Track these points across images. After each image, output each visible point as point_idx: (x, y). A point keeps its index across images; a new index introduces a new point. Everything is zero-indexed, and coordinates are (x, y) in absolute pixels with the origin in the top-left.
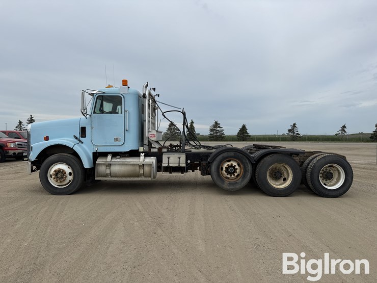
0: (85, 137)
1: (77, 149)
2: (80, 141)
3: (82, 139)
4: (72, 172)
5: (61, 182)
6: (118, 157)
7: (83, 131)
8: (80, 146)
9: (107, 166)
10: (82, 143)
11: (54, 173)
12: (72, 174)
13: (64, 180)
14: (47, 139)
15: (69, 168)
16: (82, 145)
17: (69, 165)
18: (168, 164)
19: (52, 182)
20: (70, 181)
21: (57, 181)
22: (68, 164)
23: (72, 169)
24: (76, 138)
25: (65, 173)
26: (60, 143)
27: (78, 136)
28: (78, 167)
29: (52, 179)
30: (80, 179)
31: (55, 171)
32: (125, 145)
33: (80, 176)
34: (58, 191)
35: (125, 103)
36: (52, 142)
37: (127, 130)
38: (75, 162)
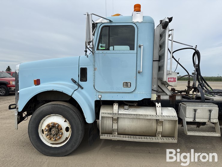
0: (86, 81)
1: (77, 97)
2: (79, 86)
3: (81, 83)
4: (69, 127)
5: (56, 140)
6: (126, 107)
7: (83, 73)
8: (79, 92)
9: (113, 119)
10: (82, 88)
11: (47, 128)
12: (70, 130)
13: (60, 138)
14: (37, 82)
15: (65, 121)
16: (83, 91)
17: (67, 118)
18: (195, 118)
19: (44, 139)
20: (67, 138)
21: (50, 139)
22: (64, 116)
23: (70, 123)
24: (75, 82)
25: (61, 129)
26: (55, 89)
27: (77, 79)
28: (78, 121)
29: (44, 135)
30: (80, 137)
31: (48, 126)
32: (136, 92)
33: (80, 132)
34: (52, 152)
35: (139, 35)
36: (44, 87)
37: (139, 73)
38: (74, 114)
